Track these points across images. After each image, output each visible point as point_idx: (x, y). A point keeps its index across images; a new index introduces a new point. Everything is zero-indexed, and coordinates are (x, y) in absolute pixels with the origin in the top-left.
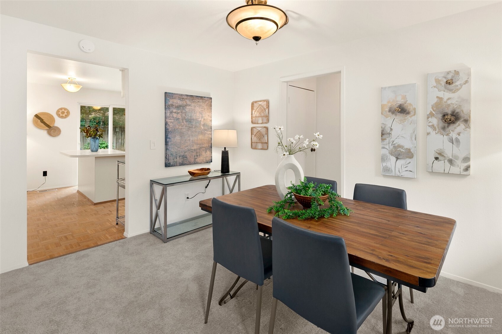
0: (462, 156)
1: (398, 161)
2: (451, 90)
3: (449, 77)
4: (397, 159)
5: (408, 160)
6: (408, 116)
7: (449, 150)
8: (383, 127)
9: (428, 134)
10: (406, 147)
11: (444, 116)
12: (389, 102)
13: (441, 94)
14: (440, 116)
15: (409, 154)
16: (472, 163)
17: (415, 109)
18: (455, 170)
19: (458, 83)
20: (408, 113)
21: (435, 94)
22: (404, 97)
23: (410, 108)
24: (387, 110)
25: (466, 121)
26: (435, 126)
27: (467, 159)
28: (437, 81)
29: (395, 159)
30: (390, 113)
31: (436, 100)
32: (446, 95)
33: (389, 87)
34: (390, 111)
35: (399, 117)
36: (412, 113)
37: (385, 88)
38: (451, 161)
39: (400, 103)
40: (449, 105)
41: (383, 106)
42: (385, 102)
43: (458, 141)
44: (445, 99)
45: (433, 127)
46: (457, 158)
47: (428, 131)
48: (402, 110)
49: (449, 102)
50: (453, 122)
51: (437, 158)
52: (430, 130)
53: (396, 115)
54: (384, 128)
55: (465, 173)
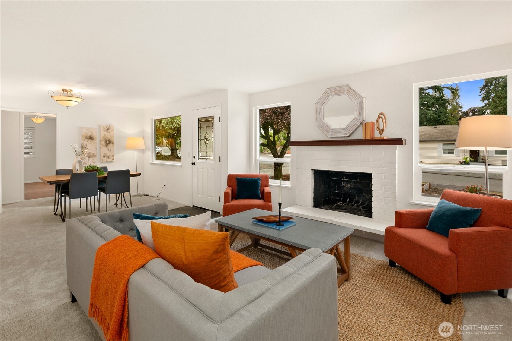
0: (112, 155)
1: (90, 159)
2: (108, 132)
3: (108, 127)
4: (89, 158)
5: (94, 158)
6: (93, 141)
7: (108, 153)
8: (83, 144)
9: (101, 148)
10: (93, 153)
11: (106, 141)
12: (85, 134)
13: (105, 133)
14: (105, 141)
15: (94, 156)
16: (114, 157)
17: (96, 138)
18: (110, 160)
19: (110, 130)
20: (93, 139)
21: (103, 133)
22: (92, 133)
23: (94, 137)
24: (84, 137)
25: (113, 143)
26: (104, 145)
27: (113, 156)
28: (104, 128)
29: (88, 158)
30: (86, 139)
31: (103, 135)
32: (107, 134)
33: (85, 128)
34: (85, 138)
35: (90, 141)
36: (95, 139)
37: (83, 128)
38: (108, 157)
39: (90, 135)
40: (108, 137)
41: (82, 136)
42: (83, 134)
43: (110, 150)
44: (107, 135)
45: (102, 145)
46: (110, 156)
47: (101, 147)
48: (91, 138)
49: (108, 136)
50: (109, 144)
51: (104, 157)
52: (101, 146)
53: (88, 140)
54: (83, 145)
55: (113, 161)
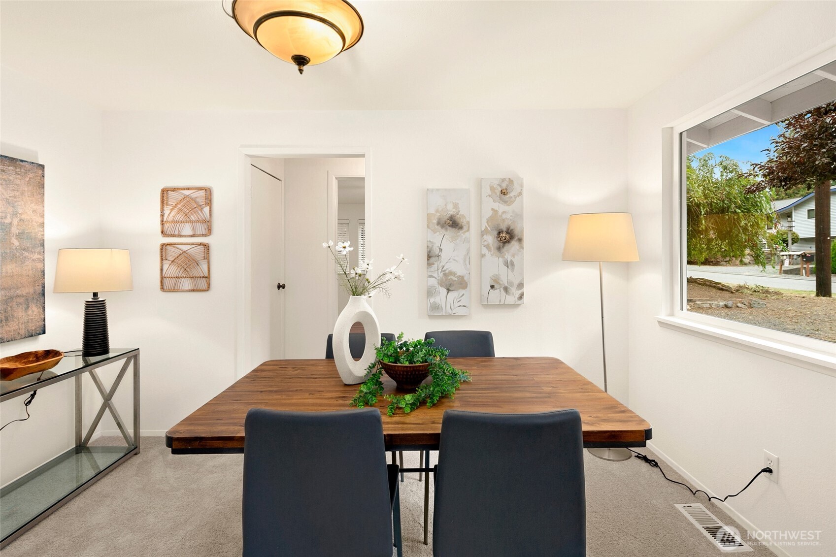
0: (516, 282)
1: (449, 294)
2: (505, 202)
3: (504, 185)
4: (448, 290)
5: (462, 292)
6: (461, 232)
7: (505, 275)
8: (430, 246)
9: (483, 256)
10: (459, 274)
11: (499, 233)
12: (437, 211)
13: (496, 206)
14: (496, 233)
15: (462, 284)
16: (525, 290)
17: (468, 223)
18: (510, 299)
19: (512, 194)
20: (461, 228)
21: (491, 205)
22: (456, 206)
23: (463, 222)
24: (435, 221)
25: (520, 240)
26: (491, 245)
27: (521, 285)
28: (492, 188)
29: (445, 291)
30: (439, 227)
31: (490, 213)
32: (501, 208)
33: (438, 190)
34: (438, 223)
35: (451, 232)
36: (465, 228)
37: (432, 190)
38: (506, 289)
39: (451, 213)
40: (504, 220)
41: (429, 217)
42: (432, 211)
43: (512, 264)
44: (500, 213)
45: (487, 247)
46: (511, 284)
47: (483, 253)
48: (453, 223)
49: (504, 216)
50: (508, 242)
51: (492, 287)
52: (485, 251)
53: (446, 229)
54: (431, 248)
55: (519, 302)
